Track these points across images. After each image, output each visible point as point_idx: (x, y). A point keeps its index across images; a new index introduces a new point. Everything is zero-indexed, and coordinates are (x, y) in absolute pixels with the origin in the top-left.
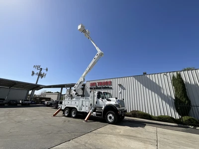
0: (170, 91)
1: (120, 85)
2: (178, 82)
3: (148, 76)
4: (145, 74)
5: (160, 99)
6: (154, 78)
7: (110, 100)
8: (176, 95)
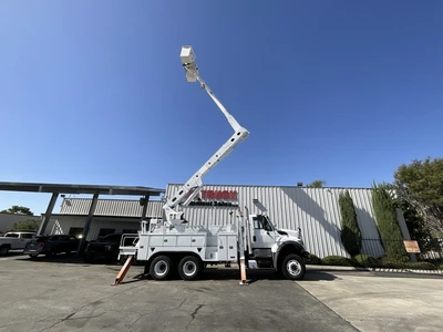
0: (335, 217)
1: (256, 201)
2: (346, 204)
3: (305, 190)
4: (300, 185)
5: (323, 230)
6: (314, 194)
7: (285, 234)
8: (344, 222)
